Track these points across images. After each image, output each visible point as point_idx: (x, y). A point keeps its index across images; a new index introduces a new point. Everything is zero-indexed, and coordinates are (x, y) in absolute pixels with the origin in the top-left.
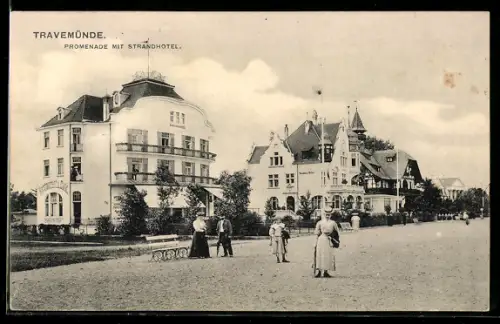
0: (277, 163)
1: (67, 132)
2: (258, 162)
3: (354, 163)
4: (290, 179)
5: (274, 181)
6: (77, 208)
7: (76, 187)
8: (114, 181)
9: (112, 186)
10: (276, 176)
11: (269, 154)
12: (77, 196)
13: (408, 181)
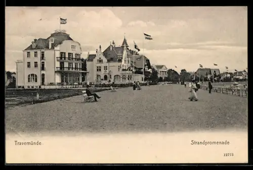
0: (100, 62)
1: (39, 52)
2: (92, 60)
3: (129, 62)
4: (106, 68)
5: (99, 69)
6: (43, 79)
7: (43, 72)
8: (56, 70)
9: (55, 72)
10: (100, 67)
11: (97, 58)
12: (43, 75)
13: (146, 68)
